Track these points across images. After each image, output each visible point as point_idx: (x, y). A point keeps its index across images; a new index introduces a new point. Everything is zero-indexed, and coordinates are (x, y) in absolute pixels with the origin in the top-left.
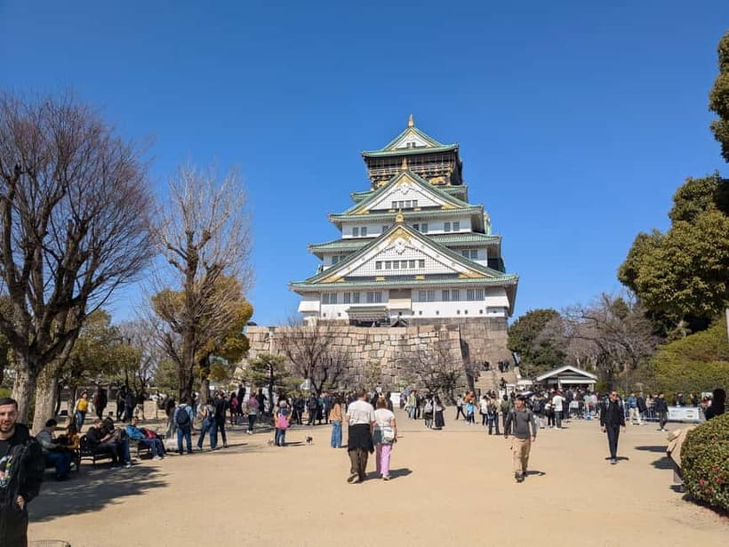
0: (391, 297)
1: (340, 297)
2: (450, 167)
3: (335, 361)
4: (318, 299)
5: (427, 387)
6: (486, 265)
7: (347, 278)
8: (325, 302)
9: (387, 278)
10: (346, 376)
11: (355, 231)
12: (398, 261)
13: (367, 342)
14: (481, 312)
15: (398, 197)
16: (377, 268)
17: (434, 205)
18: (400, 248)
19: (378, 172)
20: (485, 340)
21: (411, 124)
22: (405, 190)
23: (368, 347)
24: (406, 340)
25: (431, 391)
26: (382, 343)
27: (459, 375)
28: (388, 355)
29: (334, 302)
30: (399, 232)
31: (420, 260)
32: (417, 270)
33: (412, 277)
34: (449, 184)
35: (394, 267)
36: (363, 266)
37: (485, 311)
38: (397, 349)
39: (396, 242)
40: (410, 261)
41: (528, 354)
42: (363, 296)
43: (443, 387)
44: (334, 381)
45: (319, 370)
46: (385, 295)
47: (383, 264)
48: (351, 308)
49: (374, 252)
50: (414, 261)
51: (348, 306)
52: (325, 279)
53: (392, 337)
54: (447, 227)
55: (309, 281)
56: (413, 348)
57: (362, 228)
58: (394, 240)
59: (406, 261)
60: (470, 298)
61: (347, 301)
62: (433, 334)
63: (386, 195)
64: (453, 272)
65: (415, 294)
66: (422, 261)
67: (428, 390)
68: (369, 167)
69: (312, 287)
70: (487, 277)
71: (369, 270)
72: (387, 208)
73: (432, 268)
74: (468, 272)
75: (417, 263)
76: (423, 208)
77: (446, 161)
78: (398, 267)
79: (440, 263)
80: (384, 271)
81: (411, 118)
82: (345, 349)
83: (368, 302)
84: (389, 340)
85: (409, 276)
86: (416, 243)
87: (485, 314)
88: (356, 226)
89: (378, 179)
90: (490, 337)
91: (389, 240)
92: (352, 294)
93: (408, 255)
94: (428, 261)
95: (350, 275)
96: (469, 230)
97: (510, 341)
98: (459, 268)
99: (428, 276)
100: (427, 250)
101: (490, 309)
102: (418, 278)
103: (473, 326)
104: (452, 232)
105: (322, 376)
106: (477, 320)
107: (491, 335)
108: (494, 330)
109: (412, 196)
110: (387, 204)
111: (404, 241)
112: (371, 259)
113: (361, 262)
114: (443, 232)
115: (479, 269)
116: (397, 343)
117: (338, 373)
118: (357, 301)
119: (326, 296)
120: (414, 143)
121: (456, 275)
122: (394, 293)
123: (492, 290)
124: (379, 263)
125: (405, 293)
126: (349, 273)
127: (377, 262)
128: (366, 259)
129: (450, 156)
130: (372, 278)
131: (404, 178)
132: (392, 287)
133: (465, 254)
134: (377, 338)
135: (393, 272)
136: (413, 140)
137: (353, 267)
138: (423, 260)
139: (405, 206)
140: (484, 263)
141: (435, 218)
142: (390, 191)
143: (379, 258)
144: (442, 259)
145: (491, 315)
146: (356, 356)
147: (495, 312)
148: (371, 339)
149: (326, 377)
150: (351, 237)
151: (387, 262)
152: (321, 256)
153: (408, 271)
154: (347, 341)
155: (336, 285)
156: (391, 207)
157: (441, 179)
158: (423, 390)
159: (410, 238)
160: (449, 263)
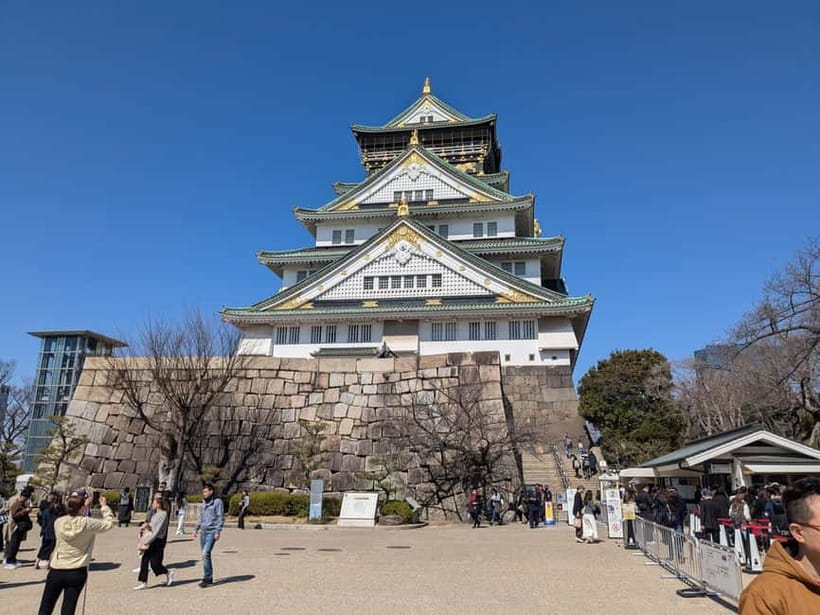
0: (386, 334)
1: (305, 333)
2: (483, 150)
3: (248, 426)
4: (269, 335)
5: (433, 481)
6: (539, 284)
7: (316, 303)
8: (281, 341)
9: (381, 302)
10: (267, 457)
11: (336, 236)
12: (399, 277)
13: (315, 388)
14: (532, 357)
15: (404, 184)
16: (366, 287)
17: (458, 196)
18: (403, 256)
19: (376, 156)
20: (538, 402)
21: (427, 89)
22: (414, 175)
23: (315, 398)
24: (393, 384)
25: (440, 489)
26: (344, 389)
27: (500, 455)
28: (355, 413)
29: (295, 340)
30: (403, 231)
31: (434, 276)
32: (429, 290)
33: (422, 301)
34: (482, 173)
35: (393, 287)
36: (344, 285)
37: (538, 357)
38: (373, 401)
39: (398, 246)
40: (419, 276)
41: (616, 424)
42: (342, 331)
43: (465, 480)
44: (243, 465)
45: (214, 443)
46: (377, 329)
47: (376, 281)
48: (322, 350)
49: (362, 262)
50: (424, 276)
51: (316, 348)
52: (282, 303)
53: (367, 379)
54: (478, 229)
55: (257, 306)
56: (407, 399)
57: (347, 231)
58: (392, 245)
59: (412, 277)
60: (514, 335)
61: (316, 339)
62: (447, 372)
63: (385, 181)
64: (487, 293)
65: (426, 328)
66: (437, 277)
67: (433, 487)
68: (363, 147)
69: (262, 316)
70: (541, 301)
71: (354, 290)
72: (386, 201)
73: (452, 287)
74: (511, 293)
75: (429, 280)
76: (441, 201)
77: (477, 140)
78: (399, 286)
79: (466, 280)
80: (377, 292)
81: (427, 83)
82: (270, 401)
83: (350, 341)
84: (359, 383)
85: (417, 299)
86: (429, 249)
87: (538, 362)
88: (338, 229)
89: (376, 165)
90: (547, 399)
91: (386, 243)
92: (324, 329)
93: (417, 267)
94: (447, 277)
95: (323, 298)
96: (512, 234)
97: (584, 404)
98: (496, 287)
99: (445, 300)
100: (445, 259)
101: (545, 352)
102: (430, 302)
103: (518, 380)
104: (485, 236)
105: (219, 456)
106: (526, 370)
107: (549, 395)
108: (553, 387)
109: (424, 184)
110: (386, 196)
111: (408, 245)
112: (357, 272)
113: (339, 277)
114: (471, 237)
115: (529, 290)
116: (374, 389)
117: (251, 450)
118: (332, 338)
119: (282, 331)
120: (431, 118)
121: (492, 298)
122: (393, 327)
123: (549, 322)
124: (369, 280)
125: (410, 326)
126: (321, 295)
127: (366, 278)
128: (349, 274)
129: (483, 132)
130: (358, 303)
131: (414, 158)
132: (389, 316)
133: (507, 266)
134: (336, 380)
135: (390, 293)
136: (429, 111)
137: (327, 285)
138: (439, 276)
139: (413, 199)
140: (537, 281)
141: (460, 216)
142: (391, 177)
143: (368, 272)
144: (469, 273)
145: (549, 362)
146: (290, 415)
147: (554, 358)
148: (324, 382)
149: (226, 458)
150: (329, 244)
151: (381, 278)
152: (278, 269)
153: (415, 292)
154: (276, 386)
155: (298, 312)
156: (392, 200)
157: (469, 166)
158: (423, 486)
159: (419, 241)
160: (481, 280)
